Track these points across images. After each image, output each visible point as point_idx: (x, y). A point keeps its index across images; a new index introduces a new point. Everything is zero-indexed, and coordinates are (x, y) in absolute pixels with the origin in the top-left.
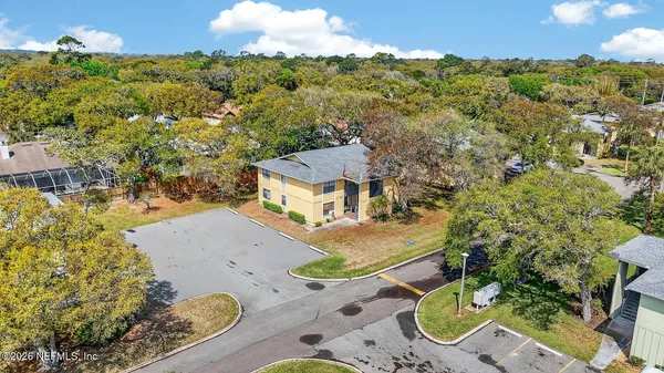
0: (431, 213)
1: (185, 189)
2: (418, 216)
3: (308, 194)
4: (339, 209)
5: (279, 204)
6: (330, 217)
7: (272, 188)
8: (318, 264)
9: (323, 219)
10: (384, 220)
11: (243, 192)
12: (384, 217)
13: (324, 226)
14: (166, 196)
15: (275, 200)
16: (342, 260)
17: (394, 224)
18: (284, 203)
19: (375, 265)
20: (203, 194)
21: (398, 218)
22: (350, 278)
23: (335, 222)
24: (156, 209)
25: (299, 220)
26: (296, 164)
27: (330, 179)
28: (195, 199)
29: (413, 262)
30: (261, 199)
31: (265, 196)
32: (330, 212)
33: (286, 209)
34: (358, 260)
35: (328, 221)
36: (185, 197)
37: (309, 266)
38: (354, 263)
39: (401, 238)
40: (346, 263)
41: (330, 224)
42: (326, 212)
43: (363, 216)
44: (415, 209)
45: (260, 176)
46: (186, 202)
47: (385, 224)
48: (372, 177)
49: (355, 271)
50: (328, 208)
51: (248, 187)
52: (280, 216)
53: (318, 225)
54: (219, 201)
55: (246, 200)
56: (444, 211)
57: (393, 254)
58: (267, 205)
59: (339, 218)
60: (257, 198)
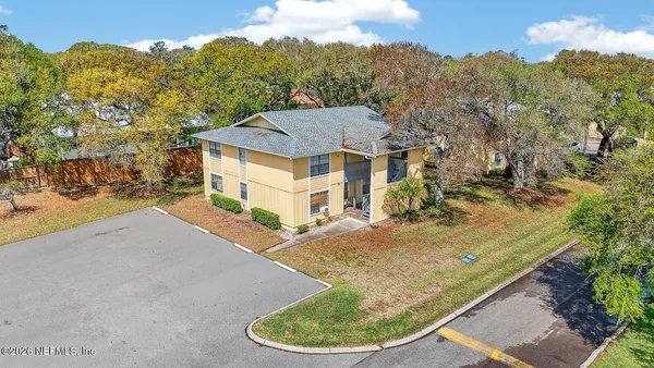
0: (479, 208)
1: (89, 179)
2: (462, 213)
3: (283, 178)
4: (336, 204)
5: (237, 197)
6: (321, 217)
7: (225, 171)
8: (307, 310)
9: (310, 220)
10: (411, 220)
11: (184, 184)
12: (411, 216)
13: (313, 231)
14: (54, 190)
15: (230, 192)
16: (354, 299)
17: (429, 227)
18: (244, 195)
19: (424, 306)
20: (117, 186)
21: (432, 216)
22: (380, 342)
23: (332, 225)
24: (28, 210)
25: (270, 222)
26: (263, 131)
27: (321, 151)
28: (103, 194)
29: (494, 297)
30: (209, 191)
31: (214, 186)
32: (322, 209)
33: (248, 206)
34: (387, 298)
35: (319, 223)
36: (87, 190)
37: (289, 314)
38: (381, 305)
39: (448, 249)
40: (363, 306)
41: (322, 229)
42: (315, 208)
43: (377, 214)
44: (452, 202)
45: (206, 155)
46: (87, 200)
47: (414, 226)
48: (392, 148)
49: (386, 324)
50: (318, 201)
51: (191, 177)
52: (238, 217)
53: (303, 230)
54: (142, 197)
55: (186, 195)
56: (497, 204)
57: (450, 282)
58: (216, 201)
59: (337, 219)
60: (202, 192)
